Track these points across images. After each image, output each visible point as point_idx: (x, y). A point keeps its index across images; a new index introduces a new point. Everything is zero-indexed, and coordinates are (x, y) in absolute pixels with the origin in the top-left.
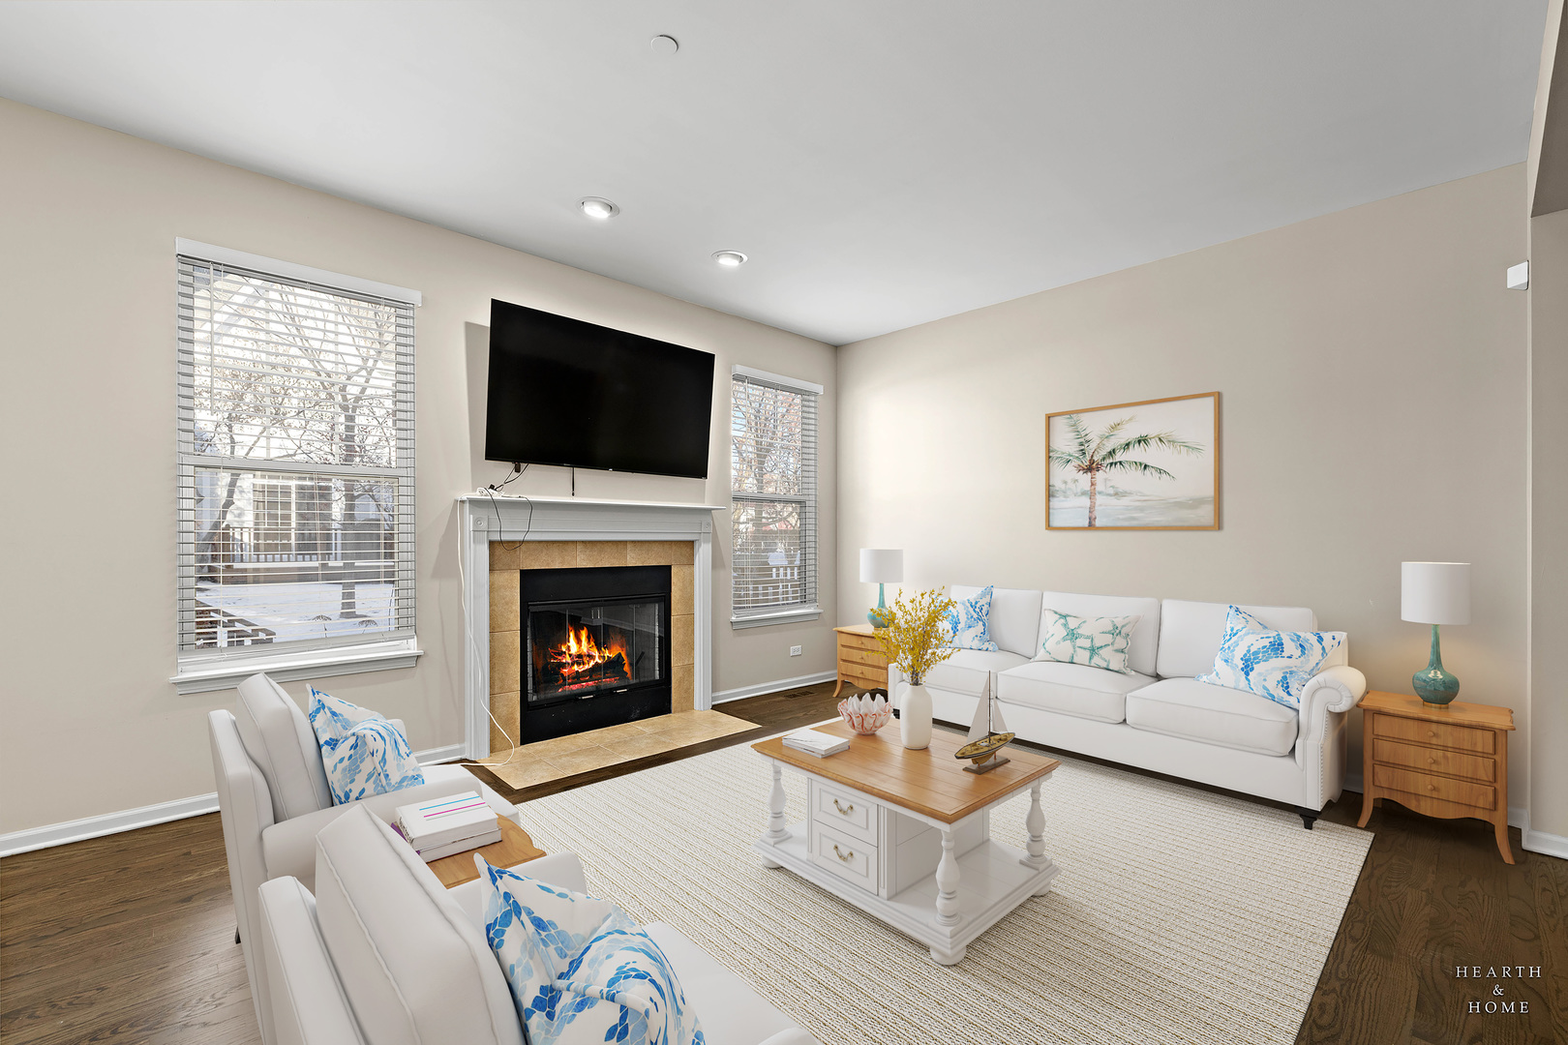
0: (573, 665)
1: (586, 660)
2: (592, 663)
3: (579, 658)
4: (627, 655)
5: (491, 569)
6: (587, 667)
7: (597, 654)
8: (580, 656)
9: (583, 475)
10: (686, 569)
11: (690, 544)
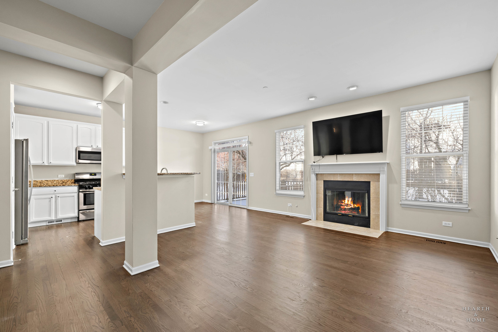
0: (345, 206)
1: (349, 206)
2: (350, 207)
3: (347, 205)
4: (361, 207)
5: (317, 180)
6: (349, 207)
7: (352, 205)
8: (347, 204)
9: (339, 157)
10: (376, 183)
11: (378, 175)
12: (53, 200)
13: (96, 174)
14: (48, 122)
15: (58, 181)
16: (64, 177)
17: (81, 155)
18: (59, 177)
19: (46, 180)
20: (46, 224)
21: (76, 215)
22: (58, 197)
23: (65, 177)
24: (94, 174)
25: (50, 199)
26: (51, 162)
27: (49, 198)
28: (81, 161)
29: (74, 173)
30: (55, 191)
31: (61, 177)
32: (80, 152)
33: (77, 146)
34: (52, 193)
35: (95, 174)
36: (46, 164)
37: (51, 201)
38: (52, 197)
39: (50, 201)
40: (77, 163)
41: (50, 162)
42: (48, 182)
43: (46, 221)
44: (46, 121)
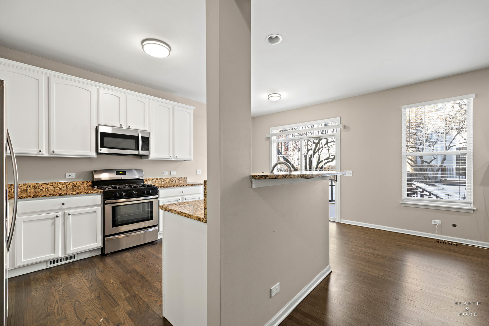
12: (60, 221)
13: (125, 171)
14: (48, 78)
15: (65, 184)
16: (74, 176)
17: (105, 139)
18: (67, 177)
19: (44, 182)
20: (47, 266)
21: (100, 244)
22: (69, 215)
23: (77, 177)
24: (123, 171)
25: (53, 220)
26: (55, 150)
27: (52, 218)
28: (104, 150)
29: (92, 170)
30: (63, 204)
31: (71, 177)
32: (103, 135)
33: (97, 125)
34: (58, 207)
35: (124, 173)
36: (45, 154)
37: (56, 222)
38: (57, 217)
39: (54, 223)
40: (98, 154)
41: (51, 150)
42: (48, 186)
43: (47, 261)
44: (44, 76)
